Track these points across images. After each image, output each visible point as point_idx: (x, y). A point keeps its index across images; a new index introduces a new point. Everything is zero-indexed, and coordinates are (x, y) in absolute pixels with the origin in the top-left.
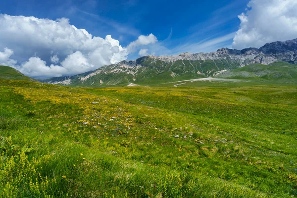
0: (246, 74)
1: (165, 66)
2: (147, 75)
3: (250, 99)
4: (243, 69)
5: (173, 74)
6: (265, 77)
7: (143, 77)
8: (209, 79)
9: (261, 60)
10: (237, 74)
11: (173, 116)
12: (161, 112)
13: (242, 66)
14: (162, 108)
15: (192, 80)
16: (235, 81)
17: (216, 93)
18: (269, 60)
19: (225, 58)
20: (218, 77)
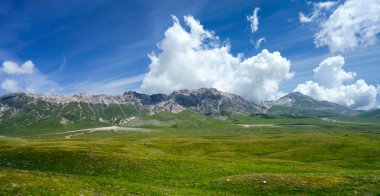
0: (156, 123)
1: (51, 109)
2: (19, 120)
3: (161, 152)
4: (153, 117)
5: (64, 121)
6: (175, 126)
7: (12, 124)
8: (114, 128)
9: (171, 108)
10: (147, 123)
11: (62, 182)
12: (42, 176)
13: (152, 113)
14: (45, 170)
15: (92, 130)
16: (145, 130)
17: (123, 146)
18: (179, 109)
19: (133, 103)
20: (125, 126)
